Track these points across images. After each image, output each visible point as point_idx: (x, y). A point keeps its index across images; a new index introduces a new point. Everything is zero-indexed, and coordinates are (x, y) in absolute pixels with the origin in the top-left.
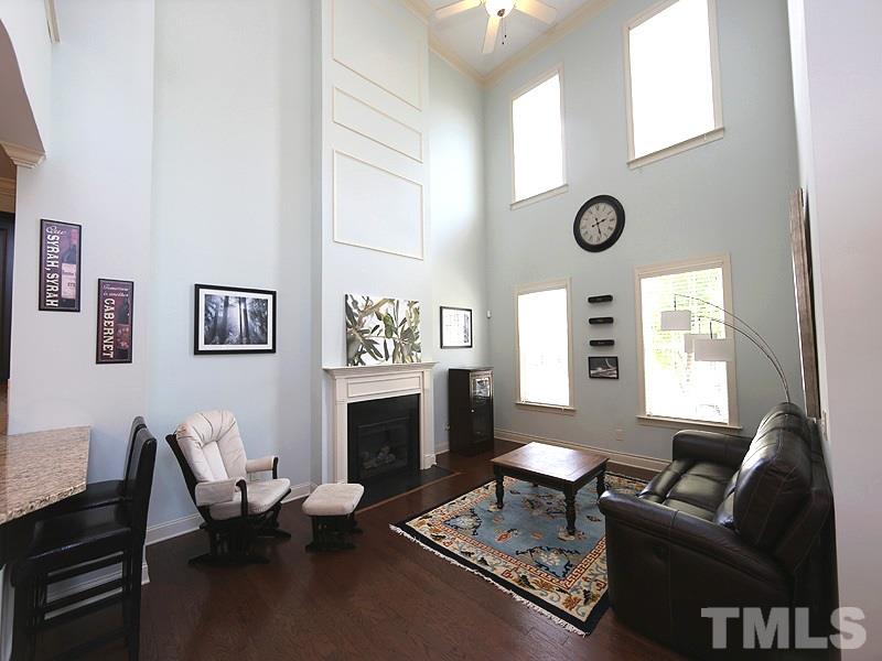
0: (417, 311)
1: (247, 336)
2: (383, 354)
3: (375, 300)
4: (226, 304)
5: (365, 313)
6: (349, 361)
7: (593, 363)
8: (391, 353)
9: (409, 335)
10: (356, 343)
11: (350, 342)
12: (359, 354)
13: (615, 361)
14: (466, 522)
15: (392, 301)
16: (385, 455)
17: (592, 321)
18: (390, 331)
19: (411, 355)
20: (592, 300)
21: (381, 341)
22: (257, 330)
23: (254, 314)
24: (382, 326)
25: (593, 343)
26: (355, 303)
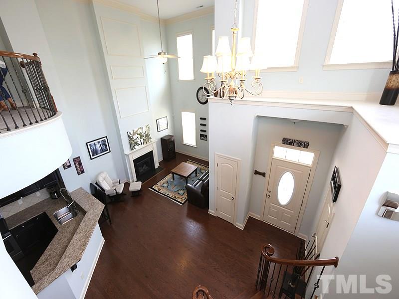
0: (149, 128)
1: (103, 151)
2: (140, 144)
3: (136, 130)
4: (95, 145)
5: (133, 135)
6: (131, 149)
7: (201, 136)
8: (143, 143)
9: (147, 136)
10: (133, 144)
11: (131, 144)
12: (134, 147)
13: (206, 136)
14: (166, 185)
15: (141, 128)
16: (145, 167)
17: (201, 124)
18: (141, 137)
19: (148, 141)
20: (201, 119)
21: (139, 141)
22: (105, 148)
23: (103, 144)
24: (139, 136)
25: (201, 131)
26: (130, 133)
